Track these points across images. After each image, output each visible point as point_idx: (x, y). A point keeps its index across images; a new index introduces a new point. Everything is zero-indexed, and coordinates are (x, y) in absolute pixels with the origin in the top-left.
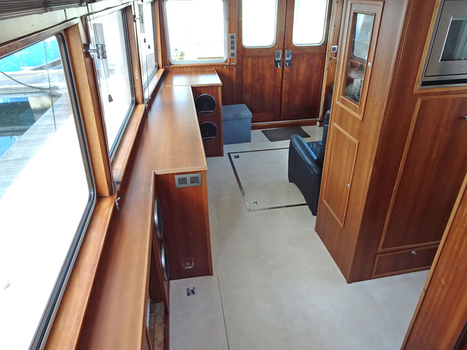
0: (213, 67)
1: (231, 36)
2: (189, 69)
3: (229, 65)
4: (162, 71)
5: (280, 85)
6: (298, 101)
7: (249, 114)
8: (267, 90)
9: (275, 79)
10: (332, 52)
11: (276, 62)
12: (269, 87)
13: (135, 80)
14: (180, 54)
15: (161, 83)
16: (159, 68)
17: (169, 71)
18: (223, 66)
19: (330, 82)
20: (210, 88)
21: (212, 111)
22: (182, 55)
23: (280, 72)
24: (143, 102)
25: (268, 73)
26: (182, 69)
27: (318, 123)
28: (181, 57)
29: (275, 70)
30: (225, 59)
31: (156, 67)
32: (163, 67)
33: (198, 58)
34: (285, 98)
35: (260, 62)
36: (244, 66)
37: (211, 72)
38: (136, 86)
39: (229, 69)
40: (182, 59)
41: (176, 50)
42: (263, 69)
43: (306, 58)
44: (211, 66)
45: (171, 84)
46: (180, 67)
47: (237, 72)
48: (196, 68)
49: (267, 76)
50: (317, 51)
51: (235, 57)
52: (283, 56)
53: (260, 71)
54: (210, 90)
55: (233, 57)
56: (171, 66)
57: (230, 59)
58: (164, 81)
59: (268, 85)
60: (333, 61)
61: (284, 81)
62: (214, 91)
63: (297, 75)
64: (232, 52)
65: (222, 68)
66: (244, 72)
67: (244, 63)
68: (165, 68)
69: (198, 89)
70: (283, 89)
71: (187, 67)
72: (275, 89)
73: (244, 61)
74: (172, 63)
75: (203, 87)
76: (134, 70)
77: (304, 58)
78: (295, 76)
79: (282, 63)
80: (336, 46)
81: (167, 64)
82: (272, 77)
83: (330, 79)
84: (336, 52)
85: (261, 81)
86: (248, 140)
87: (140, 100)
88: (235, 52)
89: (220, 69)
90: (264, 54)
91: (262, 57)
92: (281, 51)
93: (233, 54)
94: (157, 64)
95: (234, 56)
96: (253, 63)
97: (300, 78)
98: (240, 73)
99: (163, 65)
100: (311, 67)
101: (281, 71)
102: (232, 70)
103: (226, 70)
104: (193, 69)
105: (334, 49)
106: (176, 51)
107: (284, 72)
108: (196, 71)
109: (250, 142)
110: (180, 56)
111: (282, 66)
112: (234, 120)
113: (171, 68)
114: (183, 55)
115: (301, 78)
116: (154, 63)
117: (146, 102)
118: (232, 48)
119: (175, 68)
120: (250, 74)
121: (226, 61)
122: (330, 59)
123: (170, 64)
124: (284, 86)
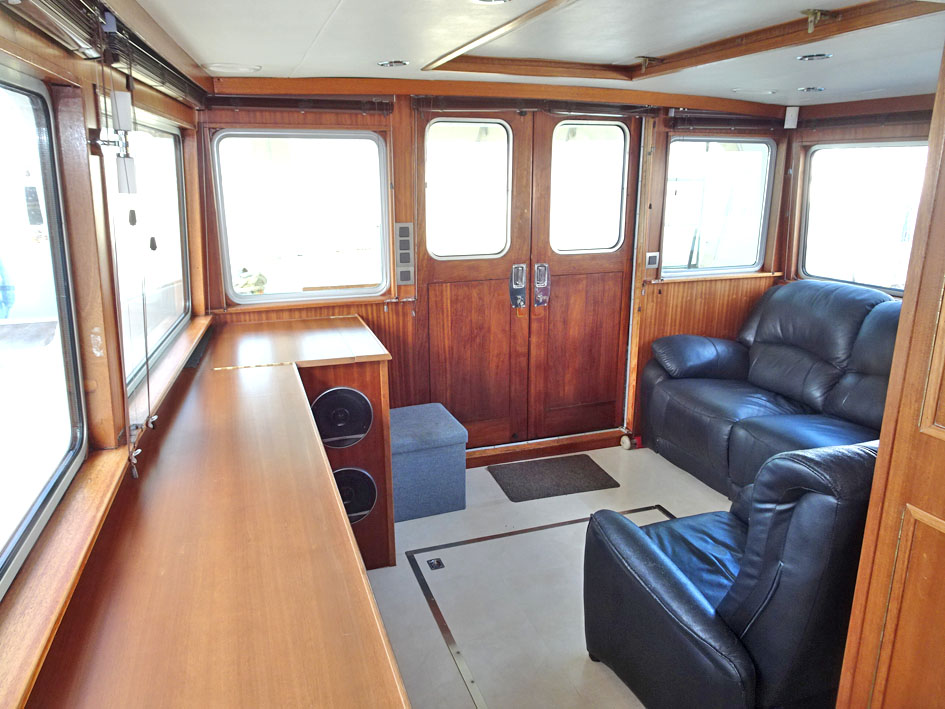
0: (352, 310)
1: (401, 228)
2: (286, 316)
3: (396, 303)
4: (203, 323)
5: (524, 350)
6: (568, 389)
7: (460, 431)
8: (493, 366)
9: (512, 336)
10: (648, 266)
11: (514, 293)
12: (498, 355)
13: (90, 362)
14: (254, 280)
15: (201, 359)
16: (194, 315)
17: (226, 323)
18: (379, 305)
19: (647, 339)
20: (355, 369)
21: (362, 436)
22: (261, 282)
23: (522, 318)
24: (122, 441)
25: (495, 321)
26: (264, 316)
27: (626, 441)
28: (258, 288)
29: (512, 313)
30: (383, 288)
31: (186, 311)
32: (207, 314)
33: (305, 289)
34: (537, 385)
35: (475, 293)
36: (432, 303)
37: (350, 323)
38: (92, 385)
39: (397, 314)
40: (260, 291)
41: (245, 270)
42: (481, 310)
43: (584, 282)
44: (346, 306)
45: (233, 361)
46: (259, 312)
47: (417, 320)
48: (304, 314)
49: (493, 328)
50: (608, 265)
51: (411, 282)
52: (530, 280)
53: (474, 316)
54: (356, 375)
55: (404, 283)
56: (231, 310)
57: (399, 287)
58: (209, 352)
59: (496, 352)
60: (651, 288)
61: (534, 339)
62: (368, 378)
63: (565, 322)
64: (404, 269)
65: (378, 311)
66: (433, 321)
67: (432, 299)
68: (215, 314)
69: (317, 373)
70: (533, 361)
71: (279, 311)
72: (513, 361)
73: (431, 293)
74: (236, 300)
75: (335, 367)
76: (86, 326)
77: (579, 281)
78: (560, 326)
79: (527, 296)
80: (657, 254)
81: (220, 302)
82: (504, 331)
83: (648, 331)
84: (656, 266)
85: (478, 340)
86: (458, 504)
87: (109, 434)
88: (412, 269)
89: (372, 313)
90: (482, 276)
91: (478, 282)
92: (524, 266)
93: (405, 276)
94: (189, 304)
95: (408, 279)
96: (457, 296)
97: (571, 333)
98: (424, 322)
99: (206, 308)
100: (596, 303)
101: (527, 316)
102: (405, 315)
103: (387, 316)
104: (297, 314)
105: (652, 260)
106: (246, 274)
107: (533, 317)
108: (304, 321)
109: (464, 508)
110: (256, 285)
111: (527, 302)
112: (417, 451)
113: (231, 314)
114: (263, 283)
115: (575, 331)
116: (179, 303)
117: (135, 437)
118: (405, 259)
119: (244, 313)
120: (448, 324)
121: (389, 292)
122: (645, 283)
123: (230, 304)
124: (534, 352)
